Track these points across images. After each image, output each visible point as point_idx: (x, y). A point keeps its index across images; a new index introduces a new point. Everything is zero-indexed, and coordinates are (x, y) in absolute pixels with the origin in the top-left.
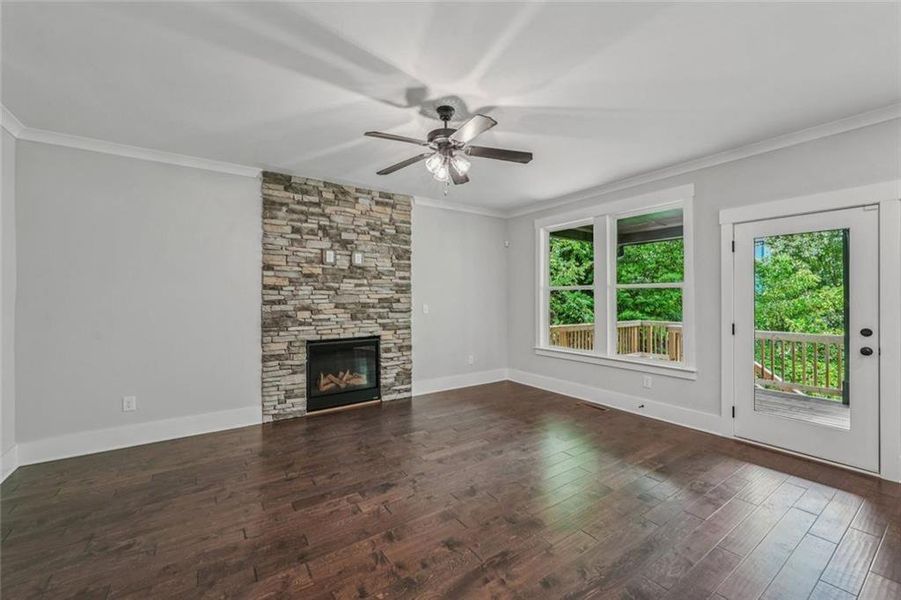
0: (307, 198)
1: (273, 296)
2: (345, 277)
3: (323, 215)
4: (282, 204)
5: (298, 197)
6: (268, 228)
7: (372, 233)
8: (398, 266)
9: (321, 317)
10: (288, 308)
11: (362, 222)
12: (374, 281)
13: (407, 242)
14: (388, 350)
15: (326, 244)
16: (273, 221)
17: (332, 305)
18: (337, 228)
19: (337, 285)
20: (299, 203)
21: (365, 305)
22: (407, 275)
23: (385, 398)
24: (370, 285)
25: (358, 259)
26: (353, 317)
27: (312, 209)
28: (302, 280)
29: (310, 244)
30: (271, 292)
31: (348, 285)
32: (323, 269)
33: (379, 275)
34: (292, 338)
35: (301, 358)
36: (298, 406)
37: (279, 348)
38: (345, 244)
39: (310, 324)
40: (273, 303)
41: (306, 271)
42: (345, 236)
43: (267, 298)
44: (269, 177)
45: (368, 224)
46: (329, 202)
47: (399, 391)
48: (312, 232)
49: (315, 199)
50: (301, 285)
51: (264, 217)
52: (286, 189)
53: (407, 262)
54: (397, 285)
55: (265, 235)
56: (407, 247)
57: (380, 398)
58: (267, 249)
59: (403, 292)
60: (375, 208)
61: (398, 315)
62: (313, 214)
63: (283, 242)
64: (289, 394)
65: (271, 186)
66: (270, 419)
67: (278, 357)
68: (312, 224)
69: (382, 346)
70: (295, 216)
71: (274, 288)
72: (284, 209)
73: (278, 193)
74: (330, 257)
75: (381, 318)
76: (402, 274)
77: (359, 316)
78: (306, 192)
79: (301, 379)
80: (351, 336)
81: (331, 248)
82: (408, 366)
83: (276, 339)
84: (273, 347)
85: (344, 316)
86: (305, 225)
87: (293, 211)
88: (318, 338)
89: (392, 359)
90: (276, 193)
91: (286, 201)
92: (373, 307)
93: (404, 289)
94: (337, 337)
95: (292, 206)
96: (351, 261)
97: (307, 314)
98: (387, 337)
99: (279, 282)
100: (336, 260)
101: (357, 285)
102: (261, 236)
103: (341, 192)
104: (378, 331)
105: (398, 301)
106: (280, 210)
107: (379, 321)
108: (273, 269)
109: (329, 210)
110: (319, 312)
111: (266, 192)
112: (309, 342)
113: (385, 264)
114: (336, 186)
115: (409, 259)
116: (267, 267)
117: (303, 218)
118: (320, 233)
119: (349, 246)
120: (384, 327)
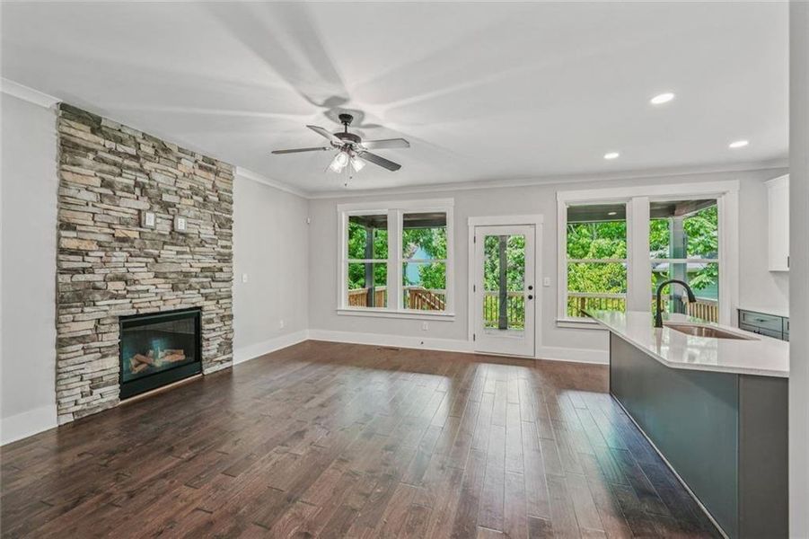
0: (121, 148)
1: (75, 262)
2: (165, 243)
3: (141, 170)
4: (88, 150)
5: (111, 145)
6: (67, 176)
7: (195, 197)
8: (221, 235)
9: (139, 287)
10: (97, 278)
11: (185, 184)
12: (197, 249)
13: (229, 212)
14: (210, 321)
15: (143, 204)
16: (76, 169)
17: (152, 275)
18: (159, 189)
19: (156, 252)
20: (110, 151)
21: (187, 275)
22: (228, 244)
23: (207, 371)
24: (193, 253)
25: (181, 225)
26: (174, 288)
27: (127, 162)
28: (116, 244)
29: (123, 202)
30: (72, 258)
31: (169, 253)
32: (140, 233)
33: (202, 243)
34: (102, 315)
35: (112, 337)
36: (110, 395)
37: (84, 326)
38: (166, 206)
39: (124, 297)
40: (75, 271)
41: (119, 234)
42: (166, 198)
43: (65, 265)
44: (69, 112)
45: (191, 188)
46: (147, 158)
47: (221, 362)
48: (127, 189)
49: (132, 151)
50: (114, 250)
51: (61, 163)
52: (93, 131)
53: (229, 231)
54: (219, 254)
55: (64, 184)
56: (228, 216)
57: (201, 370)
58: (64, 201)
59: (225, 261)
60: (199, 172)
61: (220, 285)
62: (129, 168)
63: (91, 197)
64: (96, 384)
65: (73, 123)
66: (70, 419)
67: (82, 339)
68: (127, 179)
69: (204, 317)
70: (106, 167)
71: (77, 252)
72: (91, 156)
73: (82, 134)
74: (150, 219)
75: (203, 288)
76: (224, 243)
77: (181, 286)
78: (121, 141)
79: (112, 363)
80: (172, 308)
81: (151, 209)
82: (229, 336)
83: (80, 317)
84: (75, 326)
85: (164, 287)
86: (118, 179)
87: (103, 161)
88: (134, 312)
89: (214, 330)
90: (80, 134)
91: (95, 147)
92: (196, 277)
93: (226, 258)
94: (157, 310)
95: (101, 154)
96: (173, 226)
97: (120, 285)
98: (209, 306)
99: (83, 246)
100: (156, 223)
101: (178, 253)
102: (56, 186)
103: (162, 149)
104: (200, 301)
105: (221, 270)
106: (85, 156)
107: (202, 291)
108: (75, 229)
109: (148, 166)
110: (135, 282)
111: (66, 129)
112: (121, 318)
113: (207, 232)
114: (157, 140)
115: (231, 228)
116: (65, 225)
117: (117, 170)
118: (138, 191)
119: (170, 209)
120: (206, 297)
